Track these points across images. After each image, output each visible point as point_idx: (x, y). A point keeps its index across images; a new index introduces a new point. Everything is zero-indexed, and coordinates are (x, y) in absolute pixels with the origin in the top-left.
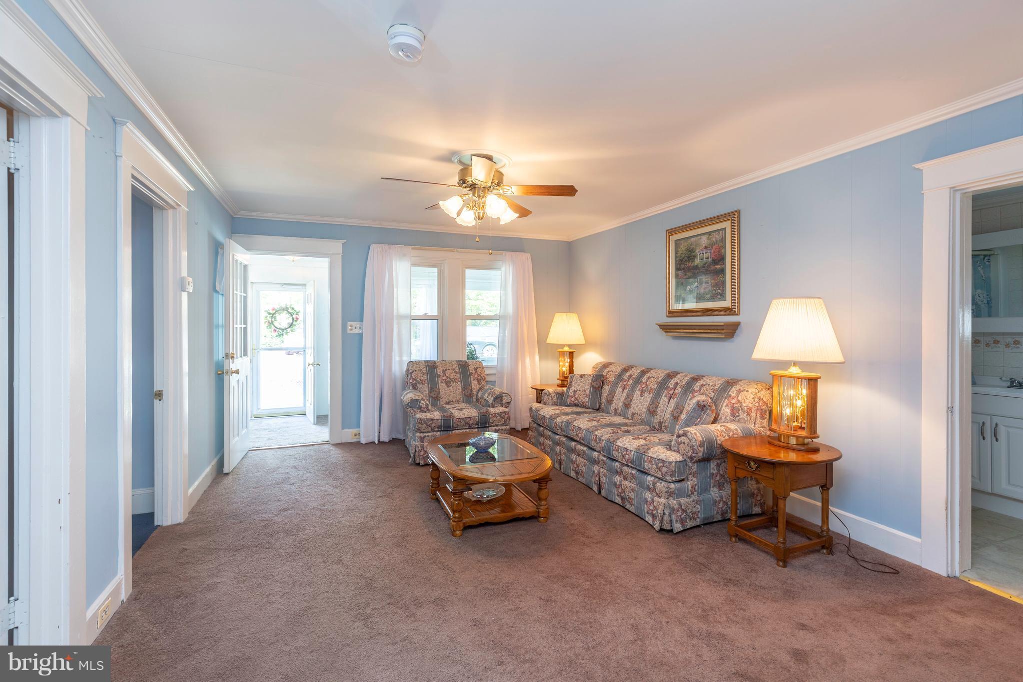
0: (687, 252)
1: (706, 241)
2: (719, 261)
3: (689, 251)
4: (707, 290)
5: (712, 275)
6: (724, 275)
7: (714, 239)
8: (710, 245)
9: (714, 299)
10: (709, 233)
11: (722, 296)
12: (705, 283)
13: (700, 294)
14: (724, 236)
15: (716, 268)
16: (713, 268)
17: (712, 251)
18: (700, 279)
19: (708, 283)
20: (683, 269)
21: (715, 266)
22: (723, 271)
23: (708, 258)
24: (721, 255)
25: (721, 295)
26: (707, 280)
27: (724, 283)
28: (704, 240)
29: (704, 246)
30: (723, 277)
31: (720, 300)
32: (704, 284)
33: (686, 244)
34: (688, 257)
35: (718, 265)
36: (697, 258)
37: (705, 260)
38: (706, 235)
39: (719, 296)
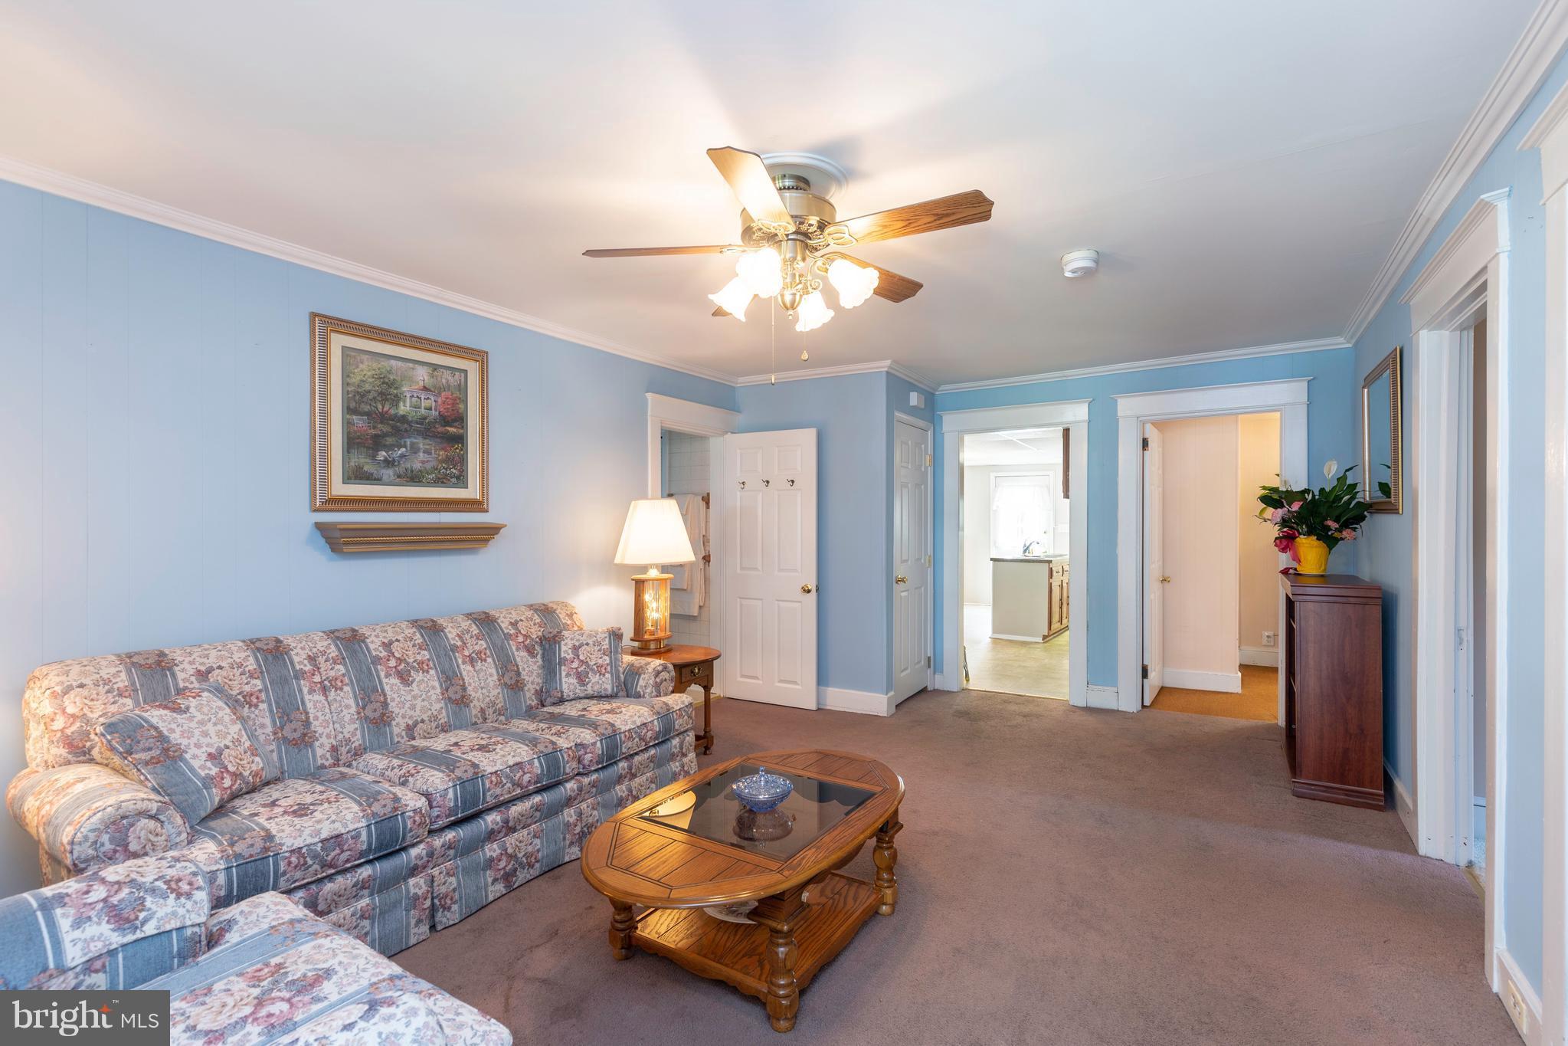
0: (378, 382)
1: (426, 378)
2: (455, 420)
3: (383, 383)
4: (428, 466)
5: (439, 440)
6: (463, 446)
7: (444, 381)
8: (435, 387)
9: (442, 482)
10: (435, 367)
11: (461, 480)
12: (424, 452)
13: (412, 471)
14: (463, 380)
15: (448, 432)
16: (440, 429)
17: (440, 400)
18: (412, 445)
19: (430, 454)
20: (368, 414)
21: (445, 426)
22: (460, 439)
23: (430, 409)
24: (458, 412)
25: (458, 478)
26: (428, 447)
27: (463, 460)
28: (422, 375)
29: (421, 384)
30: (462, 450)
31: (455, 486)
32: (421, 454)
33: (375, 365)
34: (381, 394)
35: (451, 426)
36: (405, 402)
37: (423, 411)
38: (425, 368)
39: (454, 480)
